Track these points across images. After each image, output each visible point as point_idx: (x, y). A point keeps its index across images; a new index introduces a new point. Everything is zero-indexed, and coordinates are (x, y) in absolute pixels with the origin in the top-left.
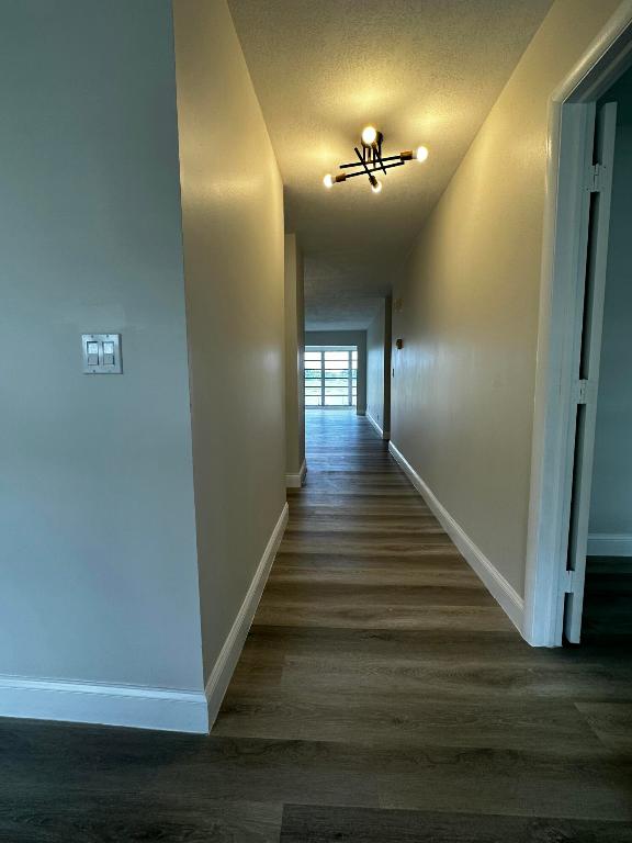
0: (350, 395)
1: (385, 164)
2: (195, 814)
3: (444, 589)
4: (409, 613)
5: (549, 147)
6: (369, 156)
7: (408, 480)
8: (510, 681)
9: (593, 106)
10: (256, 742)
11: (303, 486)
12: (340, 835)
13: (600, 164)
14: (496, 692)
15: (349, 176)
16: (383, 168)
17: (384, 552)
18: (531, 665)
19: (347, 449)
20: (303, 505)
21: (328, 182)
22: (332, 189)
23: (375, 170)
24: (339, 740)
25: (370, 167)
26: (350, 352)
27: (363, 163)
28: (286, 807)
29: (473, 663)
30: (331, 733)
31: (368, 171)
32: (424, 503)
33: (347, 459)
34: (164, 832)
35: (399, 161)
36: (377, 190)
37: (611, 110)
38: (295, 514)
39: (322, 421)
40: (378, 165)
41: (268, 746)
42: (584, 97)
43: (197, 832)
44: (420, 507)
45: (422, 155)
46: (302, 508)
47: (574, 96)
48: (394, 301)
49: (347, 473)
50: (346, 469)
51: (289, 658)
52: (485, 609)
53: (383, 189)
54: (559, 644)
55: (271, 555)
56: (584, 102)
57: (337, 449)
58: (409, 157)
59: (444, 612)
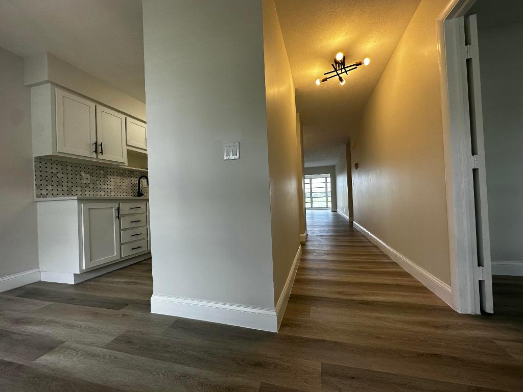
0: (327, 201)
1: (347, 69)
2: (277, 360)
3: (397, 286)
4: (377, 295)
5: (439, 48)
6: (339, 67)
7: (367, 239)
8: (447, 327)
9: (462, 18)
10: (302, 338)
11: (307, 241)
12: (353, 378)
13: (470, 44)
14: (439, 331)
15: (328, 78)
16: (346, 72)
17: (357, 269)
18: (461, 321)
19: (329, 226)
20: (309, 248)
21: (318, 82)
22: (320, 86)
23: (342, 73)
24: (346, 342)
25: (339, 72)
26: (326, 178)
27: (336, 70)
28: (322, 364)
29: (422, 318)
30: (341, 339)
31: (338, 75)
32: (379, 249)
33: (328, 230)
34: (264, 365)
35: (355, 66)
36: (342, 84)
37: (473, 19)
38: (304, 252)
39: (312, 214)
40: (343, 70)
41: (308, 340)
42: (457, 14)
43: (279, 367)
44: (376, 250)
45: (367, 62)
46: (307, 250)
47: (450, 16)
48: (352, 144)
49: (330, 236)
50: (328, 234)
51: (312, 308)
52: (426, 295)
53: (346, 83)
54: (479, 312)
55: (295, 268)
56: (456, 17)
57: (322, 226)
58: (360, 64)
59: (400, 295)
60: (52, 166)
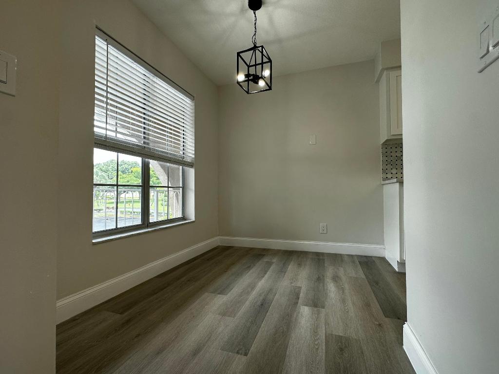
60: (396, 150)
